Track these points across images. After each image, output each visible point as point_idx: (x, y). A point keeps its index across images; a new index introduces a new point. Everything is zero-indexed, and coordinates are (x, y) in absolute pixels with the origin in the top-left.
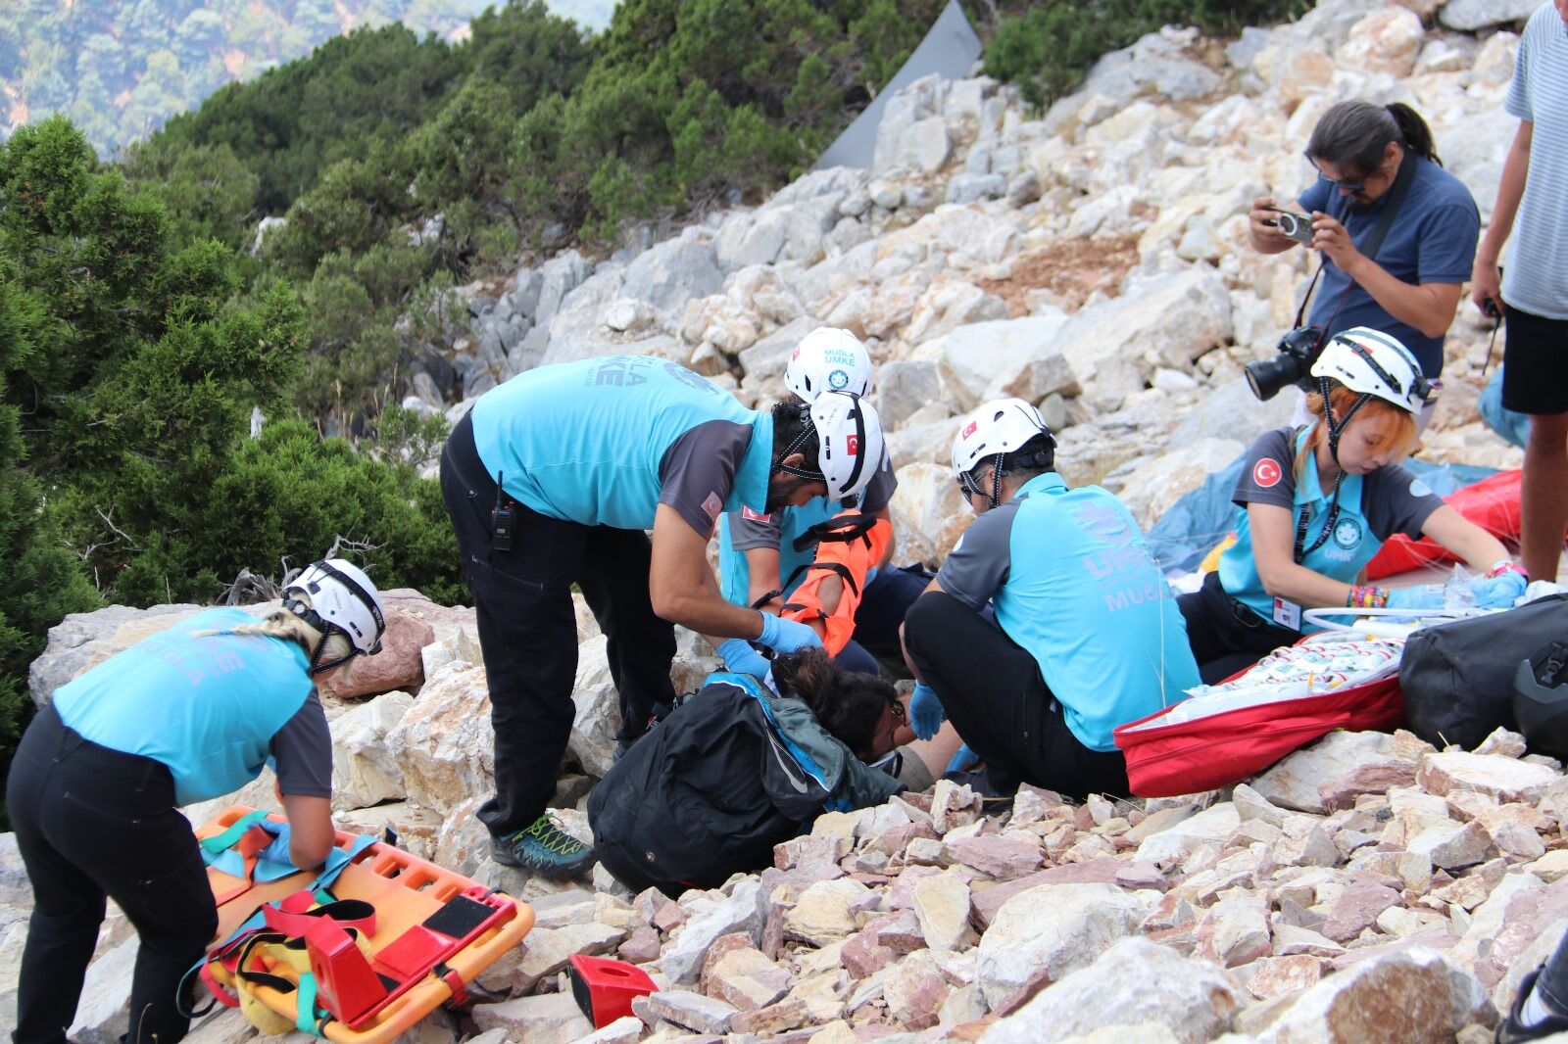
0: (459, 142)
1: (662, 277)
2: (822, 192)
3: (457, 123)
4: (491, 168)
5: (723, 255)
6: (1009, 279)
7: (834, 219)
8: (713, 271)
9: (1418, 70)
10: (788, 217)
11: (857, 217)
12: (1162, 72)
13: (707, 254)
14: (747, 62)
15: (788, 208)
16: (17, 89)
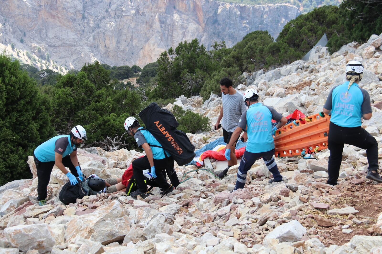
0: (249, 50)
1: (271, 76)
2: (297, 64)
3: (249, 47)
4: (254, 55)
5: (281, 73)
6: (295, 87)
7: (298, 68)
8: (279, 75)
9: (373, 57)
10: (291, 68)
11: (301, 69)
12: (349, 50)
13: (279, 72)
14: (296, 40)
15: (291, 66)
16: (302, 4)
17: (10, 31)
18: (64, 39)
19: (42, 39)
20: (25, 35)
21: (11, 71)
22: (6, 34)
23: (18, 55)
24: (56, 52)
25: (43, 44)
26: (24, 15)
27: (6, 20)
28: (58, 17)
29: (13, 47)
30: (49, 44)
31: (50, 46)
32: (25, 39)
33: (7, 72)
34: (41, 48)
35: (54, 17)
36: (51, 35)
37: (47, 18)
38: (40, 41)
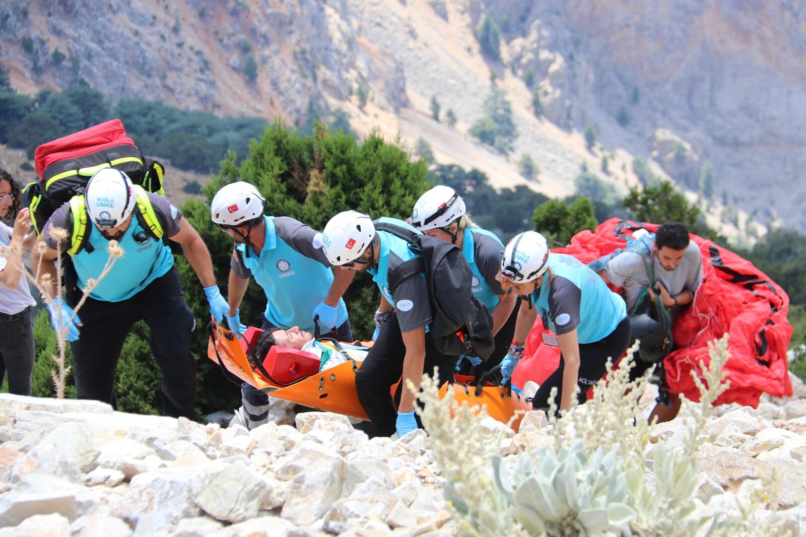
17: (586, 81)
18: (772, 118)
19: (694, 115)
20: (635, 97)
21: (405, 183)
22: (574, 91)
23: (605, 169)
24: (737, 165)
25: (697, 133)
26: (641, 28)
27: (577, 43)
28: (762, 39)
29: (590, 140)
30: (718, 133)
31: (720, 141)
32: (634, 112)
33: (398, 183)
34: (687, 146)
35: (744, 35)
36: (728, 100)
37: (722, 42)
38: (685, 123)
